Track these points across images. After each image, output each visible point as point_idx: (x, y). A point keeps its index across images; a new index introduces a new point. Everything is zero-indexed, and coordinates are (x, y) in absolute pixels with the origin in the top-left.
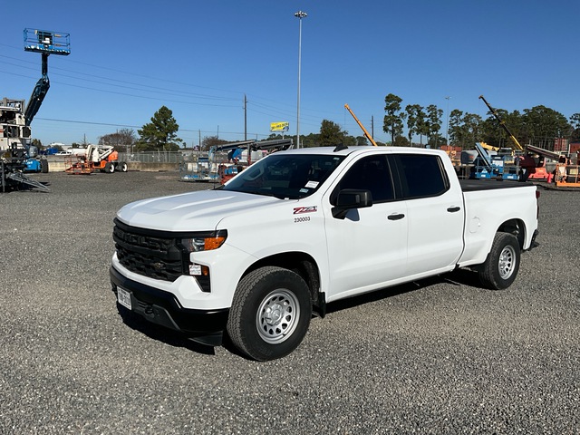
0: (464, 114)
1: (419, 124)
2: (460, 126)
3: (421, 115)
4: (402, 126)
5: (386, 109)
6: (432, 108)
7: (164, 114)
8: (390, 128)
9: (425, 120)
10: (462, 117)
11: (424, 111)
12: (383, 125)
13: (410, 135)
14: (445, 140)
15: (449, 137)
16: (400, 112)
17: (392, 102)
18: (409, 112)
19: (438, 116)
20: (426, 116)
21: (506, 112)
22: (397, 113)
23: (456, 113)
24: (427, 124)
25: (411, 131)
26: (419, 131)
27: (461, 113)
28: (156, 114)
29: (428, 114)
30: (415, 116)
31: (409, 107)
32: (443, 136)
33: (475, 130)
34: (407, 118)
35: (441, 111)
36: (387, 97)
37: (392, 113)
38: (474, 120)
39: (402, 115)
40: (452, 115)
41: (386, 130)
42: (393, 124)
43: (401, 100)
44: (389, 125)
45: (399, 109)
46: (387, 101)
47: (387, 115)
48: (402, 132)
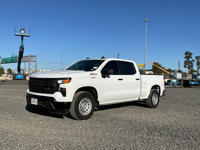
4: (193, 65)
5: (185, 58)
8: (187, 66)
12: (184, 64)
13: (198, 69)
16: (192, 59)
17: (188, 55)
18: (197, 59)
22: (190, 60)
25: (198, 68)
31: (197, 57)
36: (185, 53)
37: (188, 59)
41: (185, 67)
42: (189, 64)
43: (192, 54)
44: (187, 64)
45: (191, 58)
46: (185, 54)
47: (186, 60)
48: (193, 68)
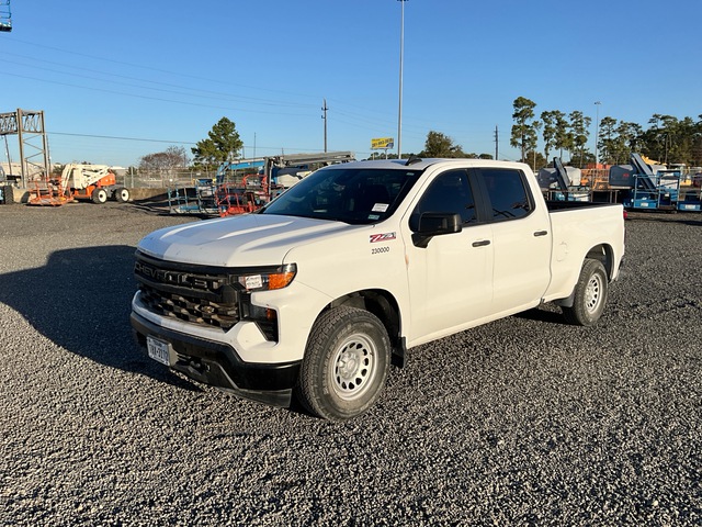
0: (618, 122)
1: (558, 135)
2: (613, 138)
3: (561, 124)
4: (536, 139)
5: (515, 116)
6: (576, 115)
7: (225, 126)
8: (520, 141)
9: (567, 130)
10: (615, 127)
11: (564, 118)
12: (511, 137)
13: (546, 150)
14: (591, 156)
15: (598, 153)
16: (533, 120)
17: (523, 107)
18: (545, 120)
19: (584, 125)
20: (568, 126)
21: (675, 119)
22: (528, 122)
23: (606, 121)
24: (570, 136)
25: (548, 145)
26: (558, 145)
27: (614, 122)
28: (214, 128)
29: (571, 123)
30: (554, 126)
31: (545, 114)
32: (590, 152)
33: (633, 143)
34: (543, 129)
35: (587, 118)
36: (516, 101)
37: (521, 121)
38: (631, 130)
39: (536, 123)
40: (603, 124)
41: (514, 143)
42: (524, 136)
43: (534, 105)
44: (519, 137)
45: (532, 116)
46: (516, 105)
47: (516, 124)
48: (535, 146)
